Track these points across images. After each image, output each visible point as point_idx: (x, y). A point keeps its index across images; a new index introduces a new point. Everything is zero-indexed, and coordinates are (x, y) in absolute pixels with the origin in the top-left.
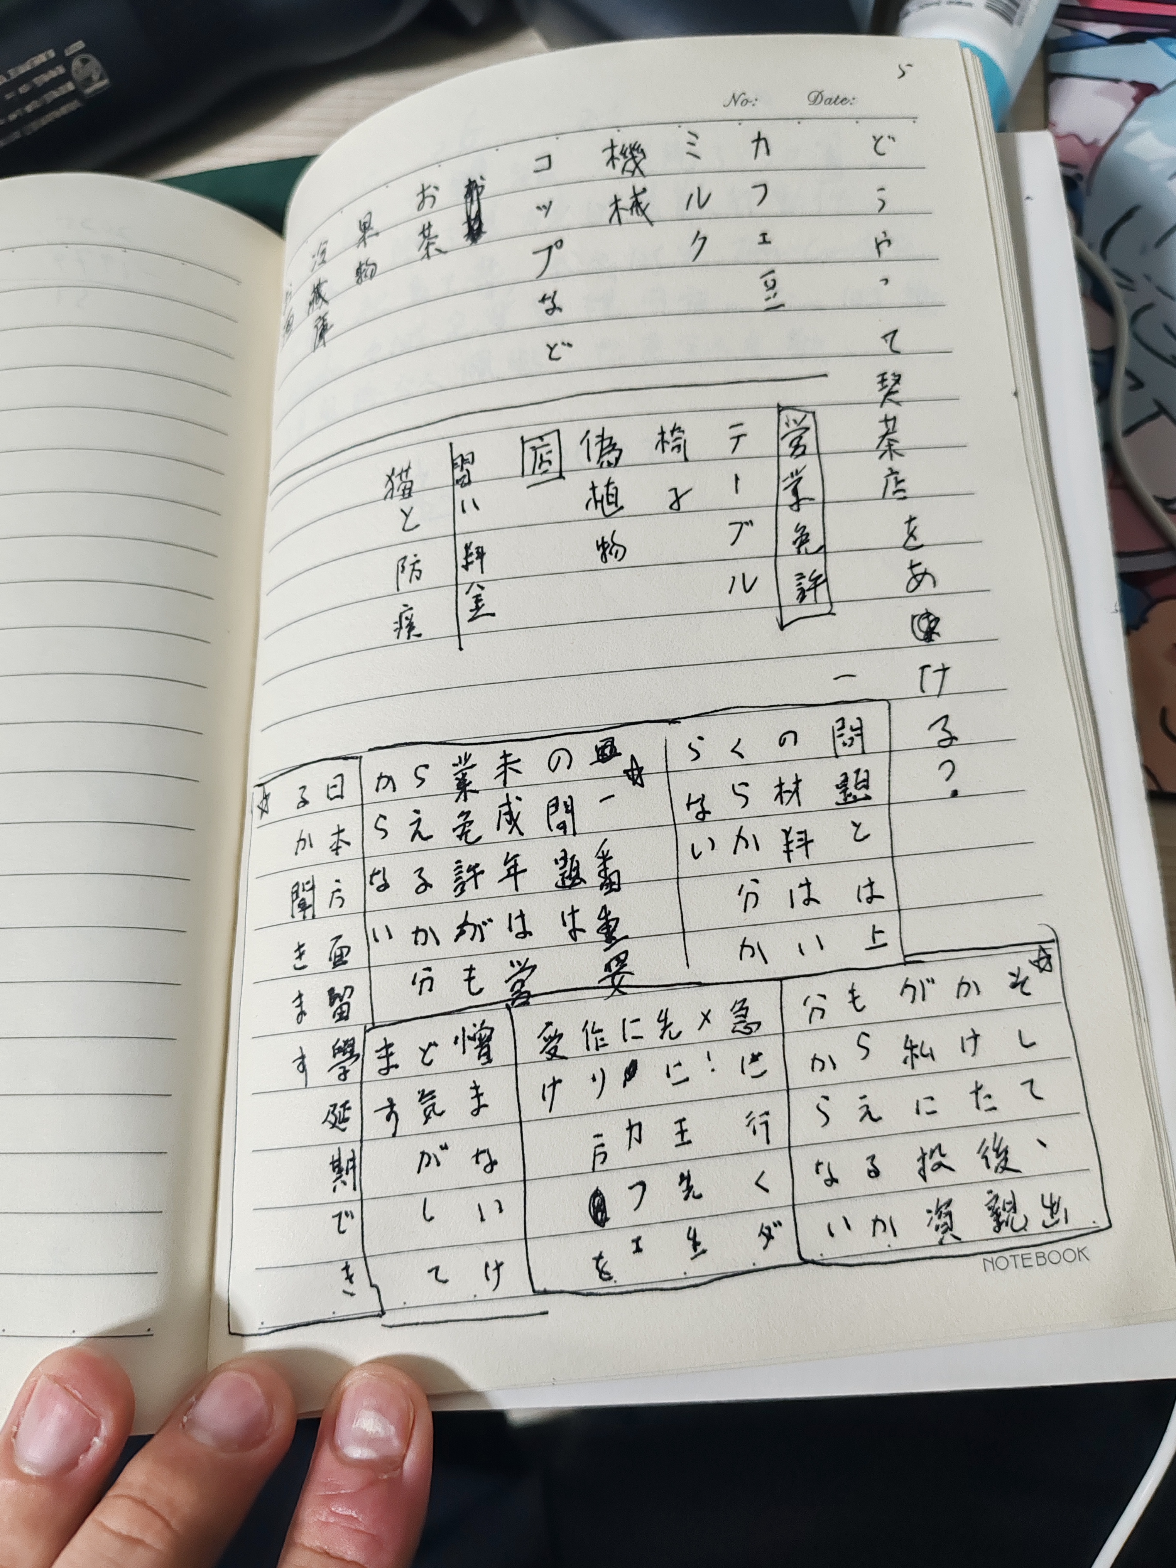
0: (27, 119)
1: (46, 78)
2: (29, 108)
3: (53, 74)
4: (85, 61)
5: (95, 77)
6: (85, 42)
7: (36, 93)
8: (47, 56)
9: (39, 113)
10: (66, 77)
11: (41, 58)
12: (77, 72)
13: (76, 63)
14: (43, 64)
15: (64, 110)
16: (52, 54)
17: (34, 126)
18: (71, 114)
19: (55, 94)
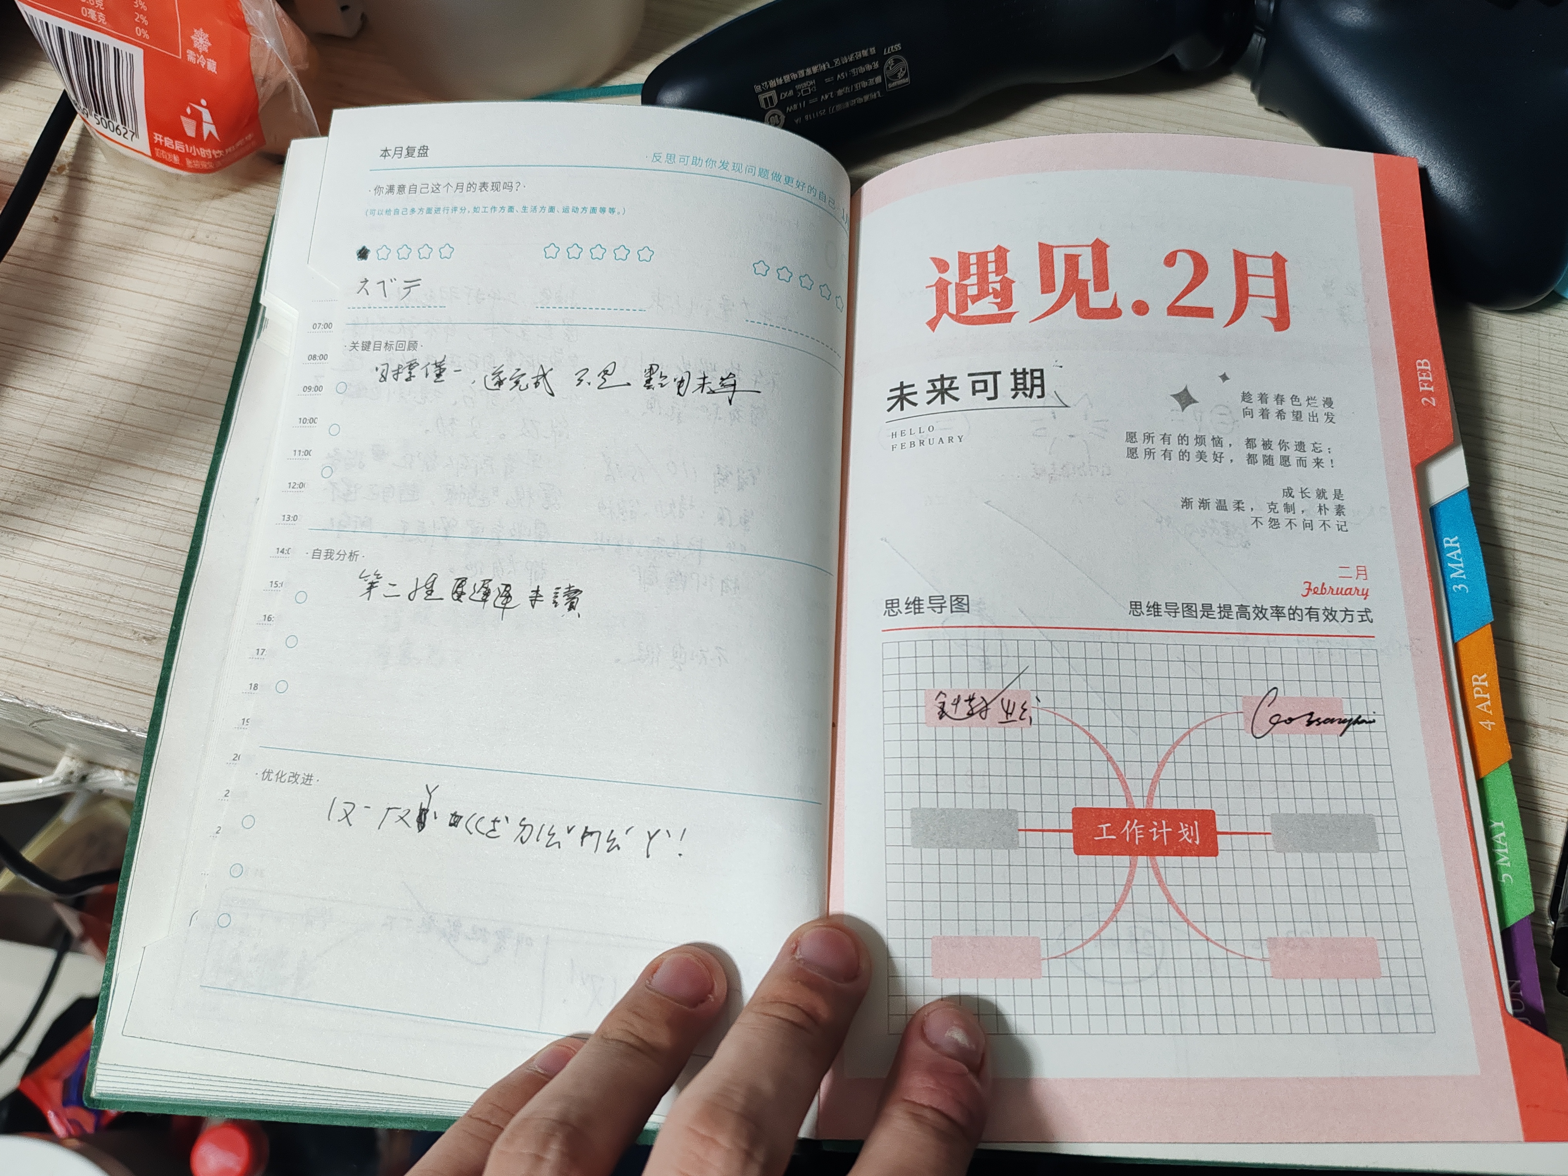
0: (837, 100)
1: (862, 70)
2: (840, 92)
3: (869, 67)
4: (896, 61)
5: (900, 75)
6: (901, 46)
7: (851, 80)
8: (869, 51)
9: (847, 97)
10: (879, 71)
11: (865, 53)
12: (888, 68)
13: (890, 61)
14: (863, 58)
15: (866, 98)
16: (873, 50)
17: (839, 107)
18: (871, 101)
19: (864, 84)
